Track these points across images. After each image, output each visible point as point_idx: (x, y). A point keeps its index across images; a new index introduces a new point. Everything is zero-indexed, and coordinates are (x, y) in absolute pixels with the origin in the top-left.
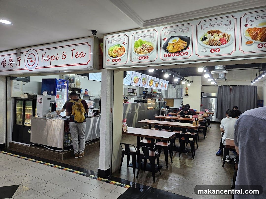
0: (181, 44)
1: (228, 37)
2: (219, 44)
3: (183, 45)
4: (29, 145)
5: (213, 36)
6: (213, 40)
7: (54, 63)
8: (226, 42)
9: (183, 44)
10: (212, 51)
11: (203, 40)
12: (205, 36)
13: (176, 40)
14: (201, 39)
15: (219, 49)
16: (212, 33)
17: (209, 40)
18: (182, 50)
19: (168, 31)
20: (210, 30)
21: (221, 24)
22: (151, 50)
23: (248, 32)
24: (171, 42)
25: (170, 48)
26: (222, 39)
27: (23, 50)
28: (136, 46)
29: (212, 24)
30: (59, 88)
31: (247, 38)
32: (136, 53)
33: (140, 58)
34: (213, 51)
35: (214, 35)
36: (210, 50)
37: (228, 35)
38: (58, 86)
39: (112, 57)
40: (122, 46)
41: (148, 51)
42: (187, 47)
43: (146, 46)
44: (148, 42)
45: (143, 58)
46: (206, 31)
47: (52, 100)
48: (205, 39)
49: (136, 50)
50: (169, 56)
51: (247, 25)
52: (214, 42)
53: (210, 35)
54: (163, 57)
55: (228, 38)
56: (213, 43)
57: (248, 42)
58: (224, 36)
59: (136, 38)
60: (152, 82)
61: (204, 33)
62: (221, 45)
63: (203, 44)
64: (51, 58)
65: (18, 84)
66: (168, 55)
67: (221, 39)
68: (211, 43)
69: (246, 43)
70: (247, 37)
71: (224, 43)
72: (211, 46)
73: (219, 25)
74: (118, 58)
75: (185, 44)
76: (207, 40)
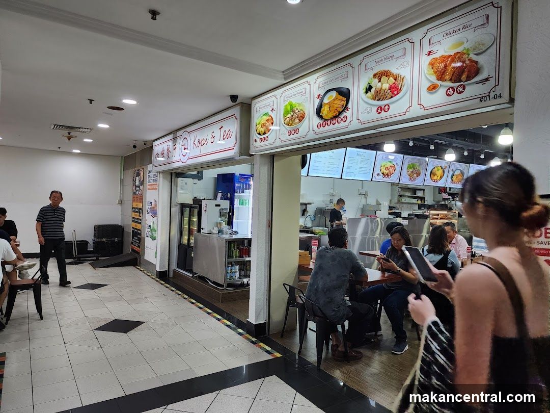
0: (339, 102)
1: (401, 81)
2: (389, 96)
3: (341, 104)
4: (191, 275)
5: (380, 82)
6: (380, 90)
7: (205, 149)
8: (398, 92)
9: (341, 102)
10: (379, 111)
11: (367, 92)
12: (369, 84)
13: (333, 96)
14: (365, 90)
15: (388, 106)
16: (379, 76)
17: (375, 91)
18: (340, 113)
19: (323, 82)
20: (376, 72)
21: (392, 57)
22: (302, 118)
23: (431, 67)
24: (326, 101)
25: (325, 111)
26: (393, 86)
27: (179, 134)
28: (286, 113)
29: (379, 60)
30: (239, 188)
31: (429, 78)
32: (284, 125)
33: (290, 133)
34: (380, 109)
35: (382, 80)
36: (376, 108)
37: (402, 77)
38: (237, 185)
39: (259, 134)
40: (270, 114)
41: (299, 120)
42: (346, 108)
43: (297, 111)
44: (299, 104)
45: (293, 132)
46: (371, 74)
47: (222, 207)
48: (369, 89)
49: (286, 119)
50: (323, 127)
51: (430, 53)
52: (382, 92)
53: (376, 80)
54: (316, 128)
55: (401, 83)
56: (381, 95)
57: (432, 87)
58: (395, 80)
59: (286, 99)
60: (439, 173)
61: (369, 78)
62: (392, 97)
63: (366, 100)
64: (202, 143)
65: (186, 184)
66: (323, 124)
67: (391, 86)
68: (379, 96)
69: (429, 89)
70: (431, 77)
71: (396, 92)
72: (378, 100)
73: (389, 59)
74: (265, 136)
75: (343, 102)
76: (373, 90)
